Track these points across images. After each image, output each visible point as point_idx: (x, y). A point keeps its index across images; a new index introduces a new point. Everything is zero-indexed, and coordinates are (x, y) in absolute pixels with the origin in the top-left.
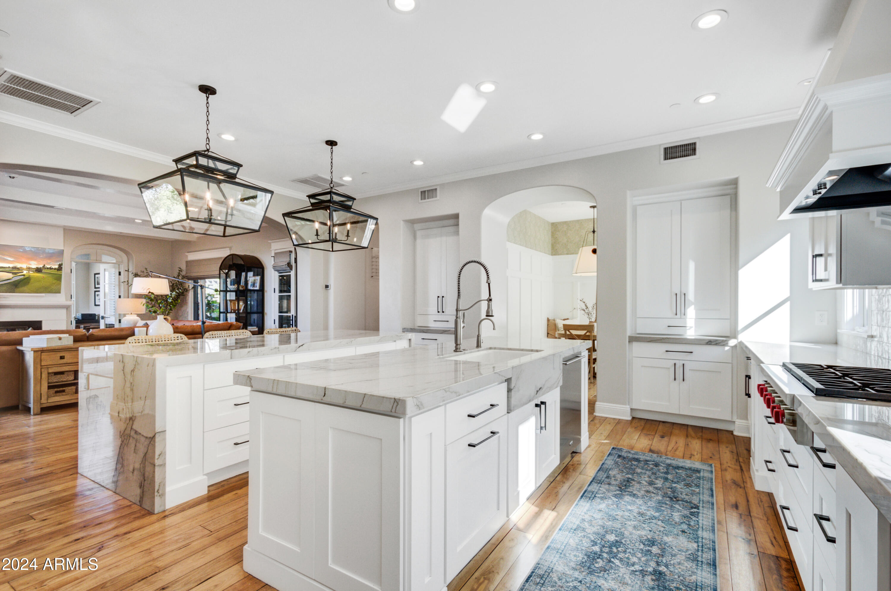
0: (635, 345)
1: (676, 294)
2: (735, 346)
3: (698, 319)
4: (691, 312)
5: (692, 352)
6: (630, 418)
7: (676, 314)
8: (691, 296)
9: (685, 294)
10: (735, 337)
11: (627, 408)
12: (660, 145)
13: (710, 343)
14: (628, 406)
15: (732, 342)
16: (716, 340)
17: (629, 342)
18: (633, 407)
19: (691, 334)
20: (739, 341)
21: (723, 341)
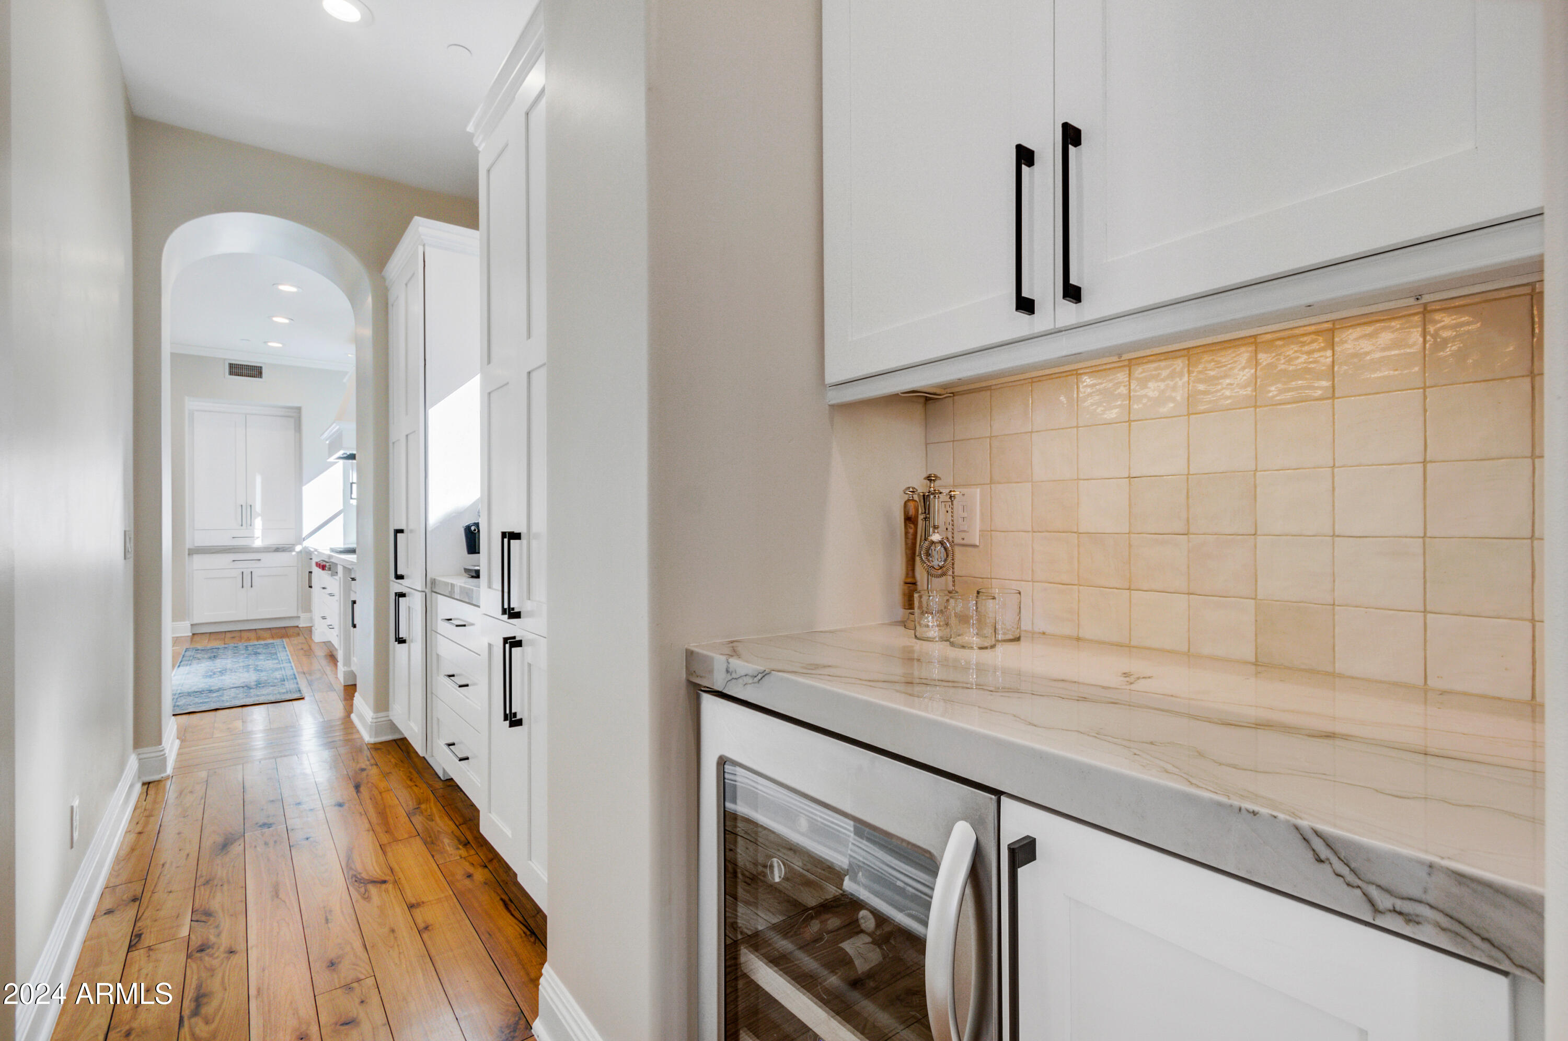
0: (196, 558)
1: (242, 506)
2: (301, 552)
3: (265, 530)
4: (258, 523)
5: (260, 560)
6: (191, 634)
7: (242, 525)
8: (258, 507)
9: (251, 506)
10: (301, 544)
11: (187, 624)
12: (225, 359)
13: (277, 550)
14: (188, 622)
15: (298, 548)
16: (283, 547)
17: (189, 554)
18: (195, 622)
19: (258, 543)
20: (304, 546)
21: (289, 548)
